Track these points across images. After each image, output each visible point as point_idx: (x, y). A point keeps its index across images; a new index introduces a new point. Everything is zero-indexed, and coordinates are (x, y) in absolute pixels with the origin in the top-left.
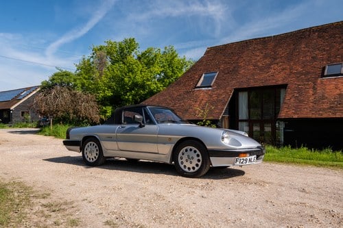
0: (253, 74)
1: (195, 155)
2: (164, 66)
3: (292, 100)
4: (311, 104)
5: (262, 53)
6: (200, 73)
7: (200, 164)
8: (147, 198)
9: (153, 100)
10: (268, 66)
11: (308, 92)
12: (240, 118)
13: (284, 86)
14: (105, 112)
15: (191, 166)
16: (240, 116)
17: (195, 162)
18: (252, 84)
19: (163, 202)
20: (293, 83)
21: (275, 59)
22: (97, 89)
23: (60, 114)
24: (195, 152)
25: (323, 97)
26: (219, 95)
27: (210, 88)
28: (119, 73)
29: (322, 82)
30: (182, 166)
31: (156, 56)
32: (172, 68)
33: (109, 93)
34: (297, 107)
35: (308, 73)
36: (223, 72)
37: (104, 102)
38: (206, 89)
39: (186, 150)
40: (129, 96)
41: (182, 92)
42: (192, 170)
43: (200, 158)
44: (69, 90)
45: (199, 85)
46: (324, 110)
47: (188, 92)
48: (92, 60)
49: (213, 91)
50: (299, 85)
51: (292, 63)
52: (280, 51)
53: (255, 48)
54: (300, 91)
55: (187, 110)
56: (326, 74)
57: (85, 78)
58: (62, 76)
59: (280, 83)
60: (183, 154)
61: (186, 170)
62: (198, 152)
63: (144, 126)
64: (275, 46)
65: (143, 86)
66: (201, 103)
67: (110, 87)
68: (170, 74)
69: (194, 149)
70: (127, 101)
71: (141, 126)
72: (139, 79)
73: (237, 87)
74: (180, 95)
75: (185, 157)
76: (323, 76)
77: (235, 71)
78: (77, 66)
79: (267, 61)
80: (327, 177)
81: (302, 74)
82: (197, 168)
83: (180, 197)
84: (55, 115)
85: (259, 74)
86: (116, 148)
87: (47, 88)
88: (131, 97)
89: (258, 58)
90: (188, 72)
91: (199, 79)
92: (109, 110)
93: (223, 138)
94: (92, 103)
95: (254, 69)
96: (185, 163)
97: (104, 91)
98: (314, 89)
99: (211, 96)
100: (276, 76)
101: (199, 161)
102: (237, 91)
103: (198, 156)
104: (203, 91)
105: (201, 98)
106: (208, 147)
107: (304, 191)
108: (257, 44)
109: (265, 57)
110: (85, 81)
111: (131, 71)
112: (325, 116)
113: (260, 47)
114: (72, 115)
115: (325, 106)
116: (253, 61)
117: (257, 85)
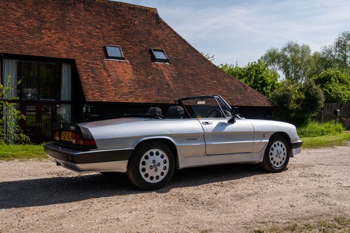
0: (21, 37)
3: (90, 80)
4: (112, 88)
10: (39, 30)
11: (102, 73)
25: (119, 81)
29: (109, 63)
30: (272, 162)
34: (100, 89)
35: (90, 51)
46: (126, 94)
50: (88, 63)
51: (67, 34)
56: (110, 55)
59: (64, 56)
64: (36, 4)
75: (275, 153)
76: (107, 57)
79: (34, 22)
81: (85, 50)
82: (283, 162)
85: (30, 38)
89: (18, 14)
95: (18, 29)
96: (275, 159)
98: (107, 71)
109: (28, 15)
112: (130, 100)
115: (126, 90)
116: (12, 17)
117: (35, 53)
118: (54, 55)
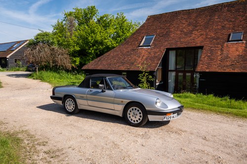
0: (180, 38)
1: (138, 113)
2: (116, 28)
3: (206, 58)
4: (219, 62)
5: (187, 21)
6: (142, 35)
7: (141, 119)
8: (108, 146)
9: (109, 55)
10: (191, 32)
11: (217, 53)
12: (169, 69)
13: (201, 48)
14: (75, 62)
15: (135, 120)
16: (170, 67)
17: (138, 117)
18: (179, 45)
19: (118, 150)
20: (207, 45)
21: (196, 26)
22: (68, 45)
23: (43, 64)
24: (138, 111)
25: (227, 57)
26: (155, 53)
27: (149, 47)
28: (84, 33)
29: (227, 45)
30: (130, 119)
31: (110, 21)
32: (123, 29)
33: (78, 49)
34: (209, 64)
35: (218, 38)
36: (159, 35)
37: (74, 54)
38: (147, 47)
39: (133, 109)
40: (92, 51)
41: (129, 49)
42: (136, 122)
43: (142, 115)
44: (49, 46)
45: (141, 44)
46: (227, 66)
47: (133, 50)
48: (64, 22)
49: (151, 49)
50: (212, 47)
51: (208, 30)
52: (200, 20)
53: (182, 17)
54: (212, 51)
55: (133, 64)
56: (230, 39)
57: (59, 36)
58: (44, 35)
59: (198, 45)
60: (130, 111)
61: (133, 122)
62: (140, 111)
63: (105, 91)
64: (197, 17)
65: (101, 43)
66: (142, 58)
67: (78, 44)
68: (121, 34)
69: (137, 109)
70: (91, 53)
71: (103, 91)
72: (99, 38)
73: (168, 47)
74: (128, 52)
75: (132, 114)
76: (228, 41)
77: (167, 35)
78: (53, 26)
79: (191, 28)
80: (222, 125)
81: (214, 39)
82: (139, 121)
83: (128, 146)
84: (40, 65)
85: (184, 38)
86: (86, 104)
87: (33, 44)
88: (93, 51)
89: (184, 25)
90: (134, 34)
91: (142, 40)
92: (78, 60)
93: (156, 103)
94: (66, 56)
95: (181, 34)
96: (132, 118)
97: (74, 46)
98: (222, 50)
99: (150, 53)
100: (195, 39)
101: (140, 116)
102: (168, 50)
103: (140, 113)
104: (144, 49)
105: (142, 55)
106: (147, 109)
107: (205, 138)
108: (184, 15)
109: (189, 25)
110: (60, 39)
111: (93, 32)
112: (227, 71)
113: (186, 17)
114: (51, 64)
115: (228, 64)
116: (180, 28)
117: (182, 46)
118: (193, 45)
